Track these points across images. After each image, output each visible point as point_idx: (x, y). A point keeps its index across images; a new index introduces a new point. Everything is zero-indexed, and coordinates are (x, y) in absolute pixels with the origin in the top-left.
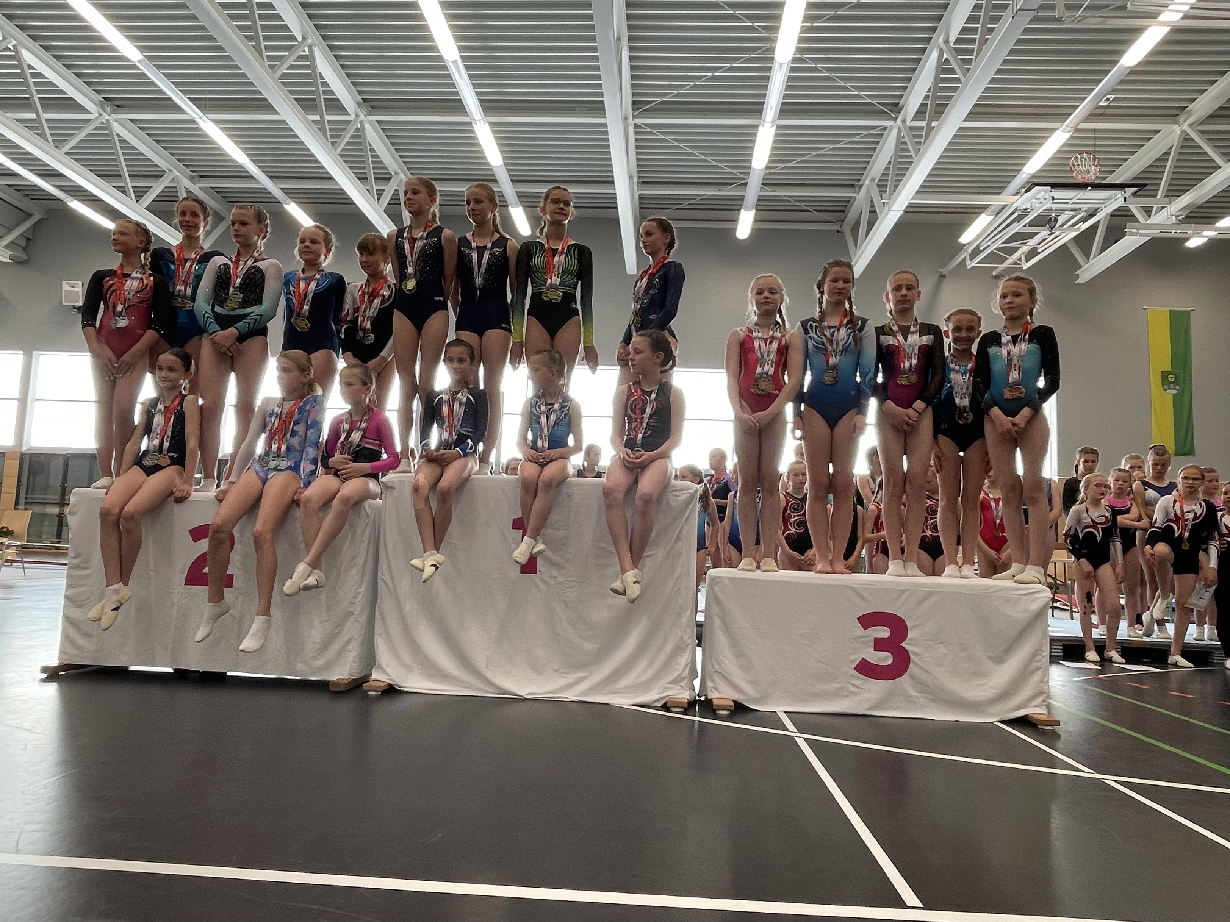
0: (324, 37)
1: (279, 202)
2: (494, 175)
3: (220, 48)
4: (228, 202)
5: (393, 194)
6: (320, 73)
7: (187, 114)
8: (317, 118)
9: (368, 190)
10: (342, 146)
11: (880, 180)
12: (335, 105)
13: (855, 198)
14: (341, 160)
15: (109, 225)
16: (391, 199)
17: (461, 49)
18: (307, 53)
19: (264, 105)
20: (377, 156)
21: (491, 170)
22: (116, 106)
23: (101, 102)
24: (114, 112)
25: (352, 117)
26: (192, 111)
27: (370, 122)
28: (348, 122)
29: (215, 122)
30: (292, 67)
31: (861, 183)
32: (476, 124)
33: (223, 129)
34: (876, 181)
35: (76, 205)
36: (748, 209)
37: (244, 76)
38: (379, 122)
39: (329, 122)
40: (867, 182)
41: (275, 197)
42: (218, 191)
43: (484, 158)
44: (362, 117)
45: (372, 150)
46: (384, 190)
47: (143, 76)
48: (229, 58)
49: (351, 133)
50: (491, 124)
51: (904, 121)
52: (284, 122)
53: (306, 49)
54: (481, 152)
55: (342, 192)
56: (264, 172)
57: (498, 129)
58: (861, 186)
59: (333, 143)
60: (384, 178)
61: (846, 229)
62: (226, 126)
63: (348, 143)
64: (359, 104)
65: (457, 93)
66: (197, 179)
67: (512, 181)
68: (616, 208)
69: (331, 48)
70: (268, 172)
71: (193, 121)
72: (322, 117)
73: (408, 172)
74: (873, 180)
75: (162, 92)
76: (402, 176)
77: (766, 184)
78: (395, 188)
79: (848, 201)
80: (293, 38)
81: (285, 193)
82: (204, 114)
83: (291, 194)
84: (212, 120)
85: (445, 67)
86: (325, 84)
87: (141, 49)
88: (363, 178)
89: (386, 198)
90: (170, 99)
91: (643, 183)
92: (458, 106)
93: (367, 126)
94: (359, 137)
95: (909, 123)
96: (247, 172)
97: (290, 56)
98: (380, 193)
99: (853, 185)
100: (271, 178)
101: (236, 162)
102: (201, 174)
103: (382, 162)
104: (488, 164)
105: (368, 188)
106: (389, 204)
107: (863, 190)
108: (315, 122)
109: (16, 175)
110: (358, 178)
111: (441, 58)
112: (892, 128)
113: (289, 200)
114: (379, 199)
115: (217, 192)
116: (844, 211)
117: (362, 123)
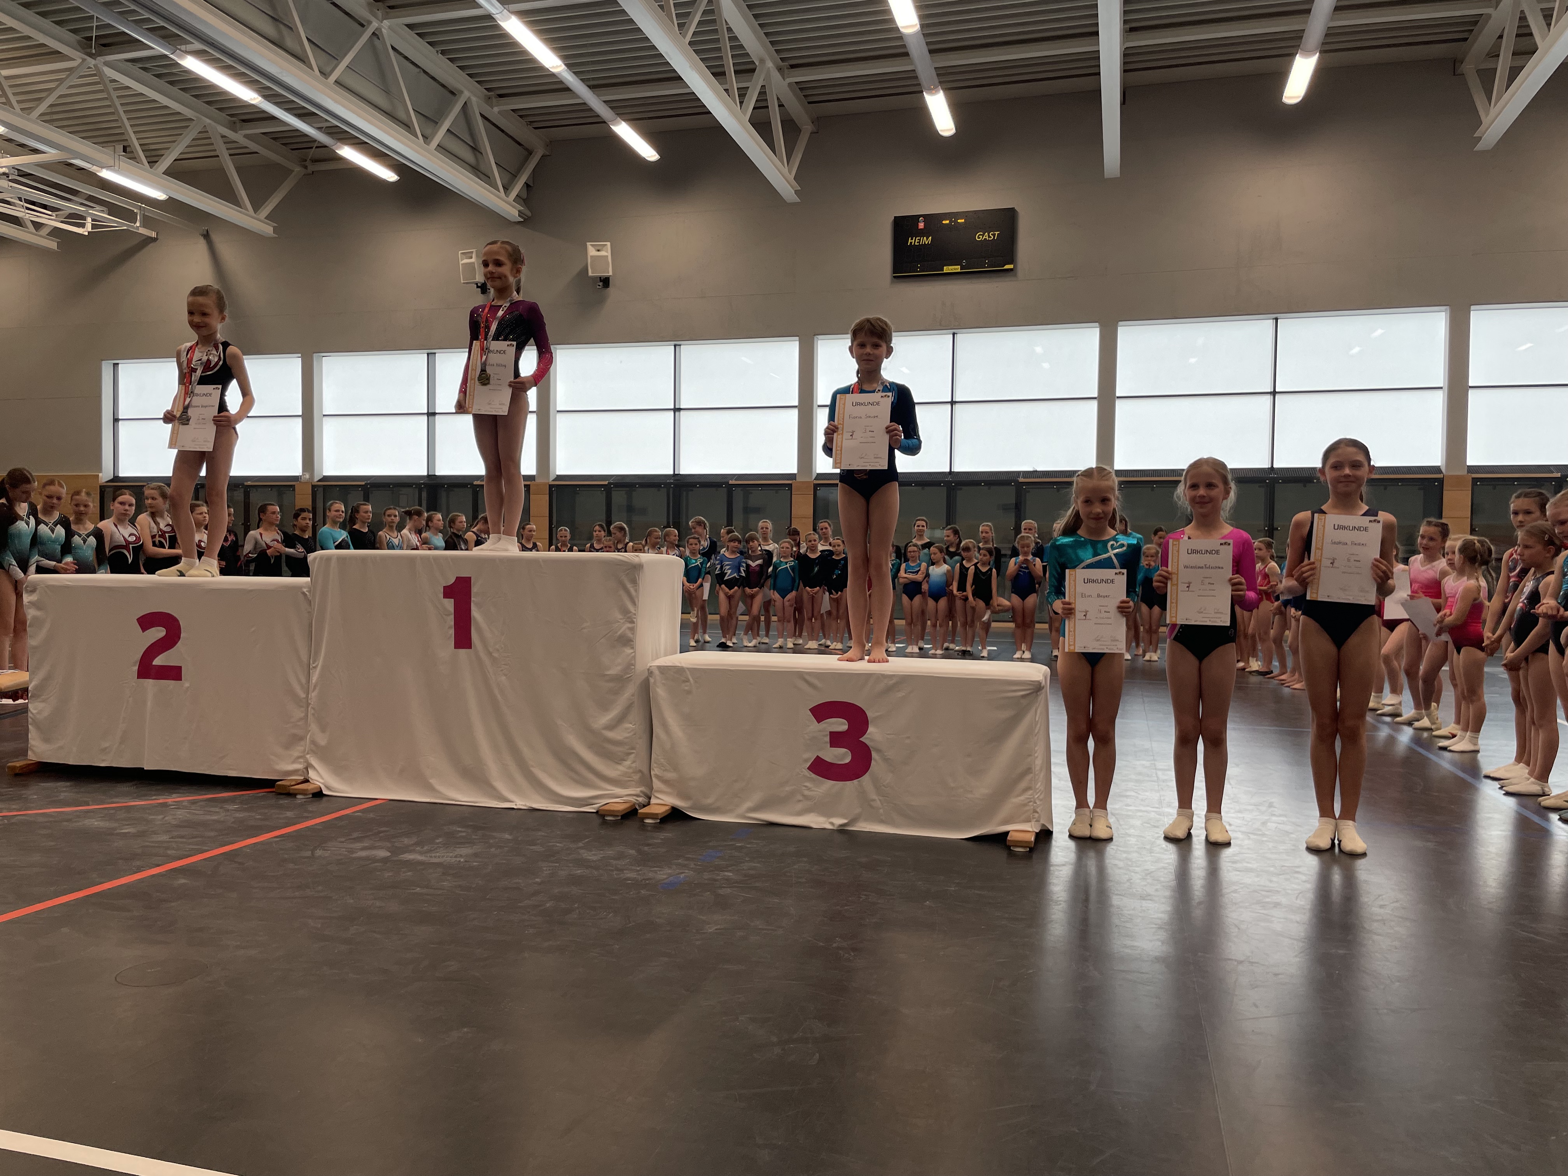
14: (690, 50)
70: (588, 79)
115: (521, 116)
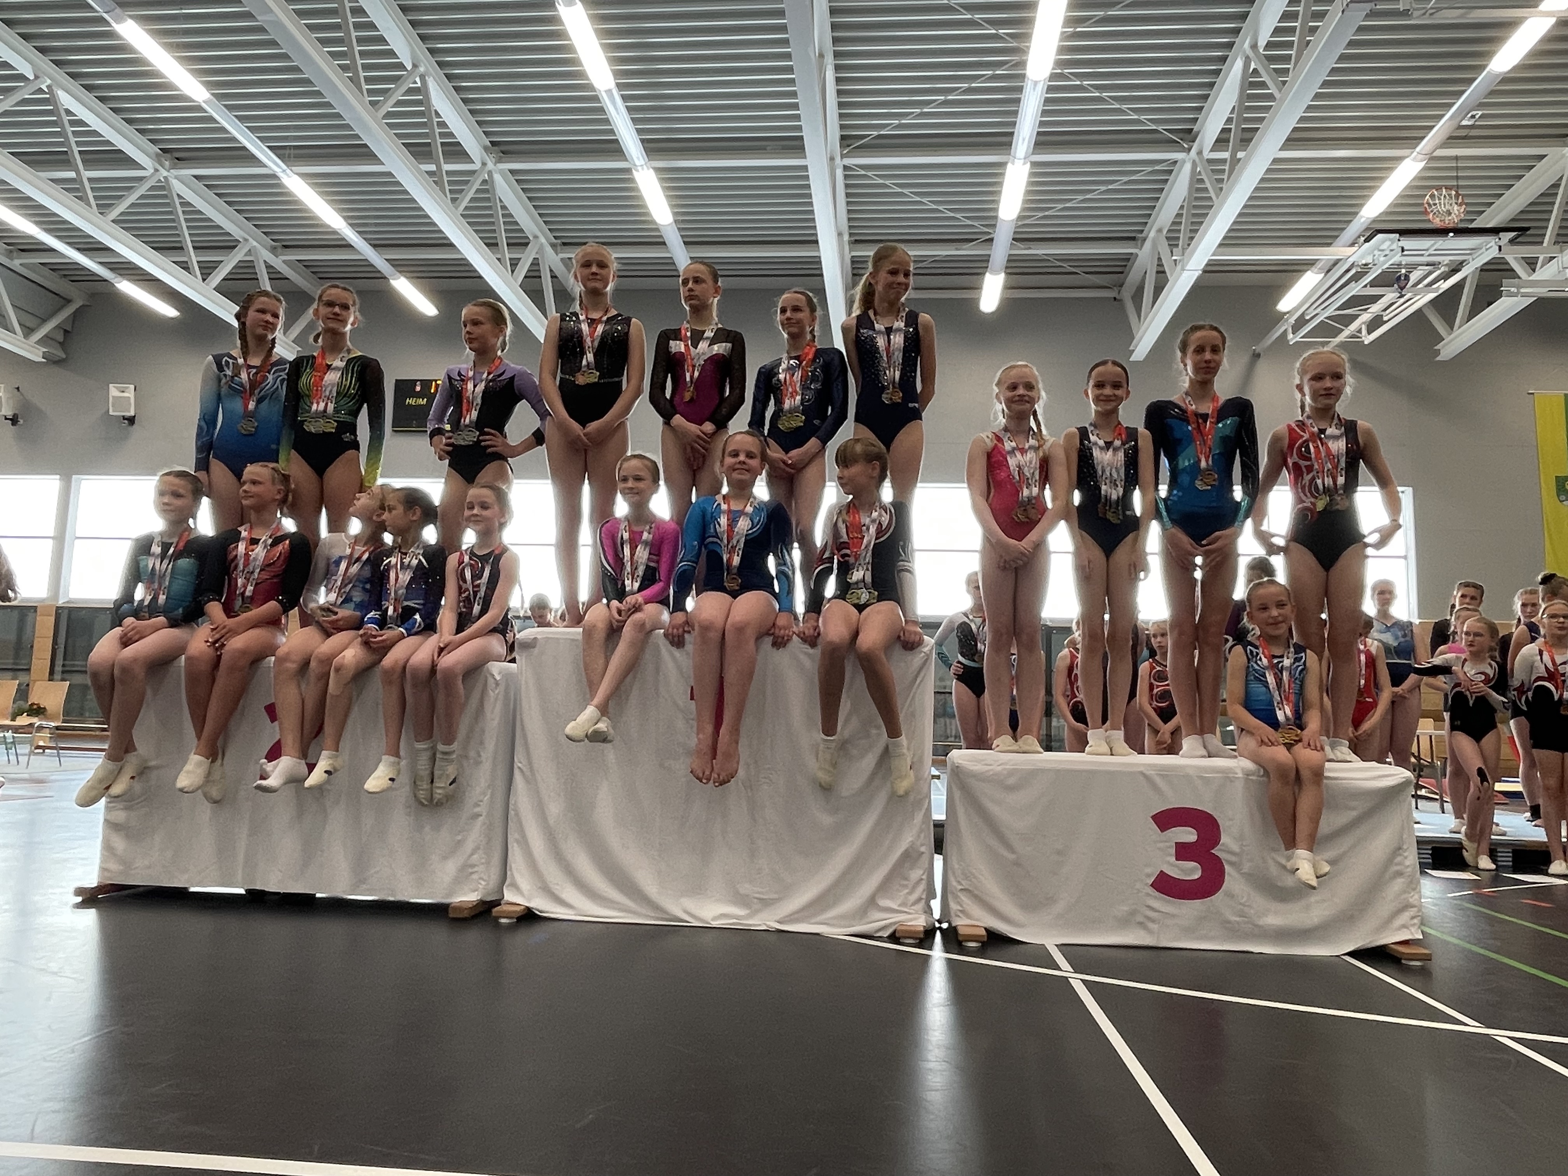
0: (441, 64)
1: (385, 278)
2: (661, 237)
3: (307, 82)
4: (320, 278)
5: (532, 264)
6: (436, 111)
7: (266, 166)
8: (433, 167)
9: (499, 259)
10: (464, 204)
11: (1169, 231)
12: (455, 151)
13: (1137, 255)
15: (169, 311)
16: (529, 271)
17: (617, 74)
18: (419, 85)
19: (364, 153)
20: (511, 216)
21: (657, 230)
22: (177, 159)
23: (157, 155)
24: (173, 167)
25: (477, 166)
26: (272, 163)
27: (501, 172)
28: (472, 173)
29: (303, 176)
30: (399, 103)
31: (1143, 235)
32: (637, 171)
33: (314, 185)
34: (1165, 232)
35: (127, 287)
36: (995, 272)
37: (338, 116)
38: (512, 172)
39: (448, 173)
40: (1152, 234)
41: (379, 272)
42: (307, 265)
43: (648, 214)
44: (490, 165)
45: (504, 208)
46: (520, 259)
47: (211, 119)
48: (318, 94)
49: (477, 186)
50: (657, 170)
51: (1200, 153)
52: (389, 174)
53: (418, 80)
54: (644, 206)
55: (464, 263)
56: (365, 239)
57: (668, 177)
58: (1144, 239)
59: (454, 200)
60: (519, 243)
61: (1126, 295)
62: (318, 182)
63: (472, 200)
64: (486, 149)
65: (612, 132)
66: (280, 250)
67: (685, 243)
68: (822, 275)
69: (449, 77)
71: (274, 176)
72: (439, 167)
73: (550, 235)
74: (1160, 231)
75: (234, 139)
76: (543, 240)
77: (1019, 239)
78: (533, 256)
79: (1128, 259)
80: (401, 66)
81: (393, 266)
82: (288, 166)
83: (399, 266)
84: (297, 174)
85: (596, 99)
86: (442, 124)
87: (209, 85)
88: (492, 245)
89: (523, 269)
90: (244, 148)
91: (857, 241)
92: (613, 148)
93: (497, 178)
94: (486, 191)
95: (1207, 155)
96: (343, 239)
97: (396, 89)
98: (514, 263)
99: (1133, 239)
100: (375, 246)
101: (329, 227)
102: (285, 244)
103: (516, 223)
104: (653, 222)
105: (499, 256)
106: (525, 277)
107: (1148, 245)
108: (430, 174)
109: (52, 250)
110: (485, 244)
111: (590, 87)
112: (1184, 161)
113: (398, 274)
114: (513, 272)
116: (1122, 273)
117: (490, 173)
